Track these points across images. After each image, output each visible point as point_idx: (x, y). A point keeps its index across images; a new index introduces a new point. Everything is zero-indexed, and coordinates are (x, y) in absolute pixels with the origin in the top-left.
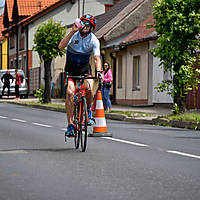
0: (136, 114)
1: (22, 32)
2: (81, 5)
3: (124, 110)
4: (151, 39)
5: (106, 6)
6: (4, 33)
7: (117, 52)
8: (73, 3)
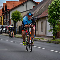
0: (42, 39)
1: (8, 14)
2: (26, 6)
3: (38, 38)
4: (47, 16)
5: (33, 6)
6: (2, 14)
7: (36, 20)
8: (23, 5)
